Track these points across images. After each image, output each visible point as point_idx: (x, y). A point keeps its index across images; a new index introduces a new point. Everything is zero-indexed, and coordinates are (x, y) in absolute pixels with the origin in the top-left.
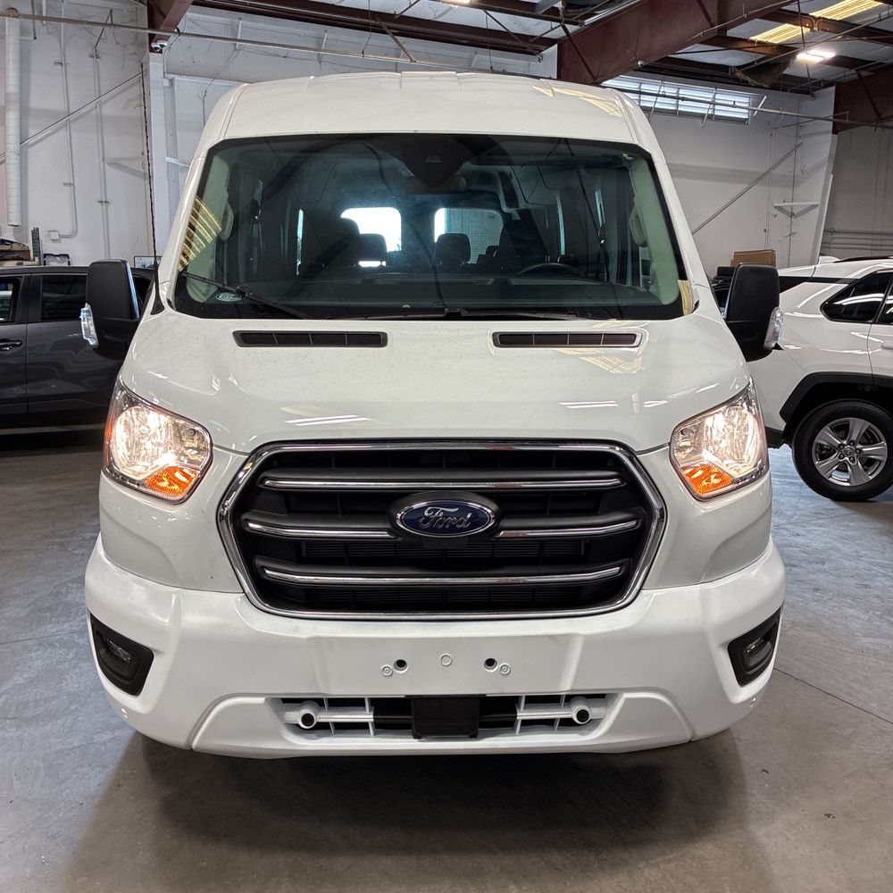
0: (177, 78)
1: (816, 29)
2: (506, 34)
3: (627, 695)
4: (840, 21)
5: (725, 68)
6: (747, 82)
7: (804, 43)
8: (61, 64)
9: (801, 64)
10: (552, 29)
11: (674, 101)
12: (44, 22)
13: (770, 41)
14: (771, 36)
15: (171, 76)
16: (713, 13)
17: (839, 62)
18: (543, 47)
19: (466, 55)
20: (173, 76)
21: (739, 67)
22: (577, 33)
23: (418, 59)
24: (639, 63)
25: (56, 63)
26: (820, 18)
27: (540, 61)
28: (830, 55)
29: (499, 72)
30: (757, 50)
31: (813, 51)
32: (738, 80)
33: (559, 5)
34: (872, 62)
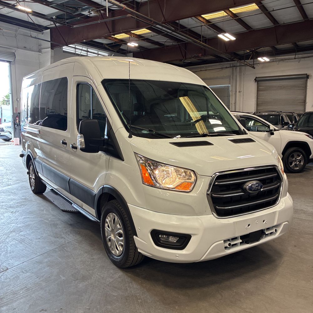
1: (132, 36)
2: (33, 24)
3: (284, 223)
4: (138, 35)
5: (102, 44)
6: (109, 49)
7: (129, 40)
9: (128, 46)
10: (51, 25)
11: (86, 53)
13: (117, 38)
14: (118, 36)
16: (111, 30)
17: (139, 47)
18: (44, 30)
19: (15, 28)
21: (106, 44)
22: (59, 27)
23: (4, 29)
24: (84, 41)
26: (133, 33)
27: (42, 34)
28: (137, 45)
29: (33, 37)
30: (114, 40)
31: (132, 43)
32: (106, 48)
33: (54, 17)
34: (144, 47)
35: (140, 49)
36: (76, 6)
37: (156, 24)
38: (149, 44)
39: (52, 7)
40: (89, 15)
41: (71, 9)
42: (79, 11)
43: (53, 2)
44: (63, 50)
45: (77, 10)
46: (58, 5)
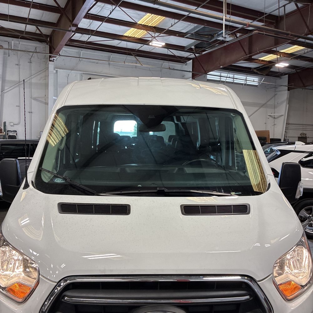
0: (59, 70)
1: (282, 56)
2: (174, 56)
4: (290, 54)
5: (250, 68)
6: (258, 73)
7: (277, 61)
8: (18, 65)
9: (277, 67)
11: (233, 79)
12: (13, 51)
13: (265, 60)
14: (266, 58)
15: (57, 69)
16: (247, 51)
17: (291, 67)
18: (187, 61)
19: (160, 63)
20: (58, 69)
21: (255, 68)
22: (199, 56)
23: (144, 64)
24: (221, 67)
25: (16, 65)
26: (283, 52)
27: (186, 65)
28: (287, 65)
29: (172, 69)
30: (261, 63)
31: (281, 64)
32: (255, 72)
33: (193, 47)
34: (301, 67)
35: (296, 70)
36: (211, 33)
37: (296, 38)
38: (306, 63)
39: (187, 38)
40: (224, 40)
41: (207, 36)
42: (215, 37)
43: (188, 33)
44: (208, 78)
45: (212, 36)
46: (192, 34)
